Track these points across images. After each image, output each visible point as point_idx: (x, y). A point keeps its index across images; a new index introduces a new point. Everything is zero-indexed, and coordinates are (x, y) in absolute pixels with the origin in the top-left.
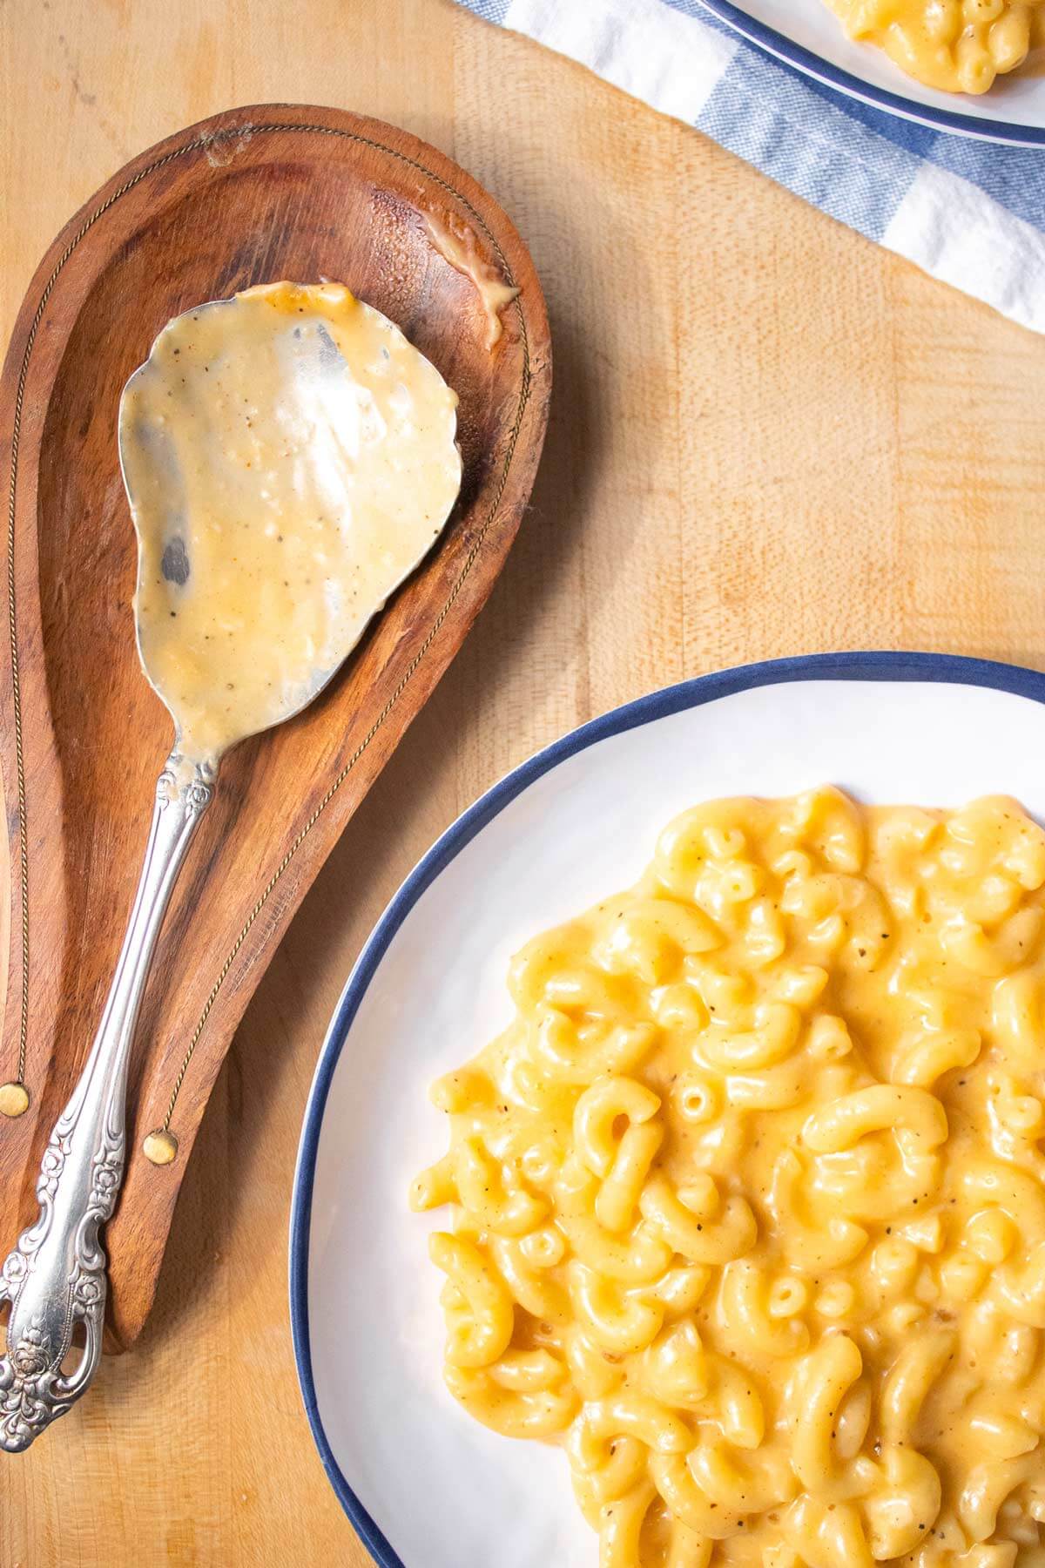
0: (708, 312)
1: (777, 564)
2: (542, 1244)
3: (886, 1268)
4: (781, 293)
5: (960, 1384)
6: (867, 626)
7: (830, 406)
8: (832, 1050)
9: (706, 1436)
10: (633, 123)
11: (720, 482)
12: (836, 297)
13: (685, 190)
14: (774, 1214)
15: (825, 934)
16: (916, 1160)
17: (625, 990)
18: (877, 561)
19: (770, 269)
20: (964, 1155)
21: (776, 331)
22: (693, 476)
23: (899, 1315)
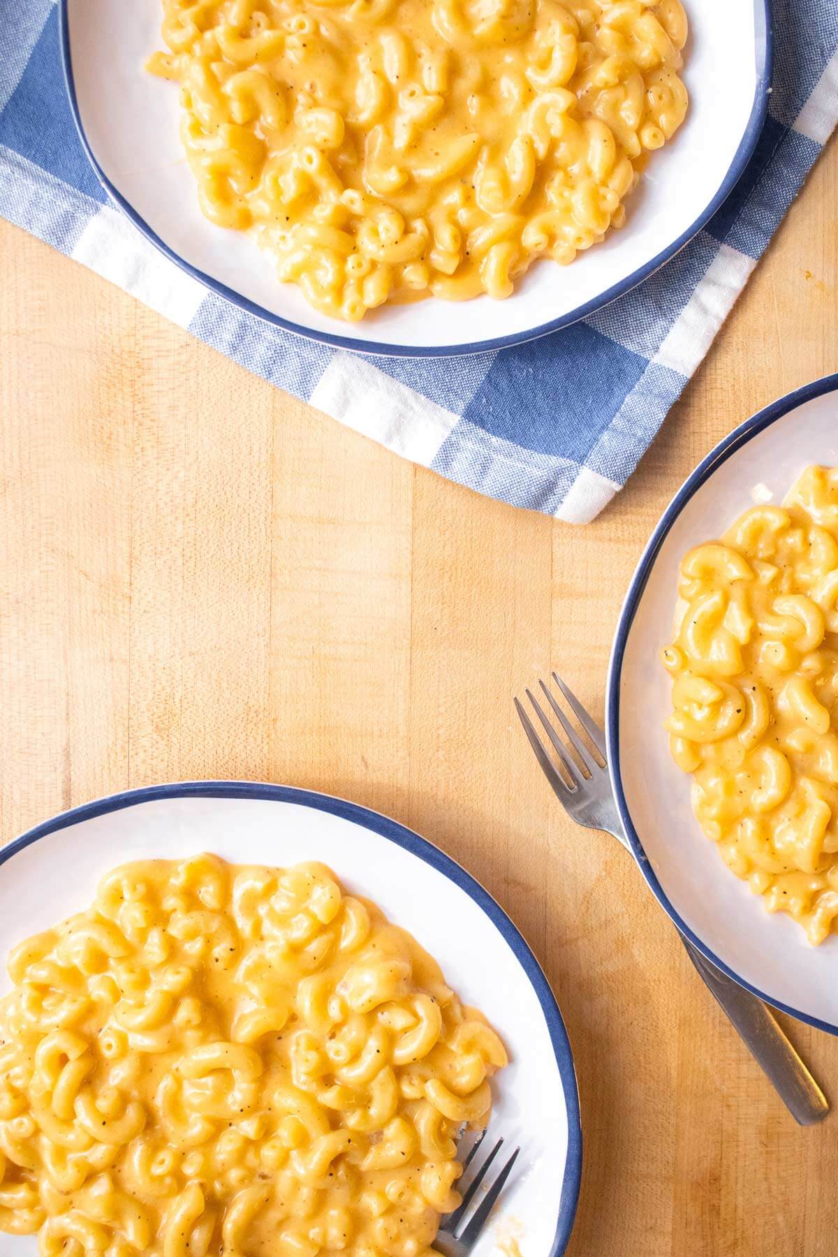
0: (152, 545)
1: (189, 707)
2: (21, 1124)
3: (226, 1148)
4: (199, 532)
5: (274, 1215)
6: (245, 747)
7: (227, 606)
8: (189, 1022)
9: (117, 1240)
10: (108, 419)
11: (155, 654)
12: (234, 535)
13: (139, 464)
14: (161, 1113)
15: (194, 948)
16: (244, 1086)
17: (73, 977)
18: (253, 706)
19: (192, 516)
20: (277, 1083)
21: (195, 557)
22: (139, 651)
23: (234, 1175)
